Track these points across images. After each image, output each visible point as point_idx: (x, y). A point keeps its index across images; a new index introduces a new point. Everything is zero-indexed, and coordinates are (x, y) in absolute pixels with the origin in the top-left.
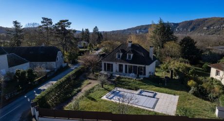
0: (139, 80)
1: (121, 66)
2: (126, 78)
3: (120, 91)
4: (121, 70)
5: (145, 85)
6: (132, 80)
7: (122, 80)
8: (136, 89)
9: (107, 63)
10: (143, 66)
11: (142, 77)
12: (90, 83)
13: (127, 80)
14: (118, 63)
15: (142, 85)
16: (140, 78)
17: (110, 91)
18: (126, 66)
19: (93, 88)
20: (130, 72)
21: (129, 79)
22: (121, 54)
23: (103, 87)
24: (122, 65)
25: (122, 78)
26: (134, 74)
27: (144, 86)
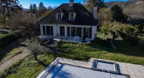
0: (87, 45)
1: (62, 29)
2: (69, 43)
3: (63, 65)
4: (62, 33)
5: (95, 51)
6: (78, 45)
7: (65, 45)
8: (87, 59)
9: (45, 25)
10: (89, 27)
11: (88, 41)
12: (20, 53)
13: (71, 45)
14: (59, 26)
15: (92, 51)
16: (86, 42)
17: (46, 66)
18: (68, 28)
19: (21, 62)
20: (73, 35)
21: (74, 43)
22: (62, 14)
23: (36, 60)
24: (64, 27)
25: (65, 43)
26: (78, 37)
27: (95, 53)
